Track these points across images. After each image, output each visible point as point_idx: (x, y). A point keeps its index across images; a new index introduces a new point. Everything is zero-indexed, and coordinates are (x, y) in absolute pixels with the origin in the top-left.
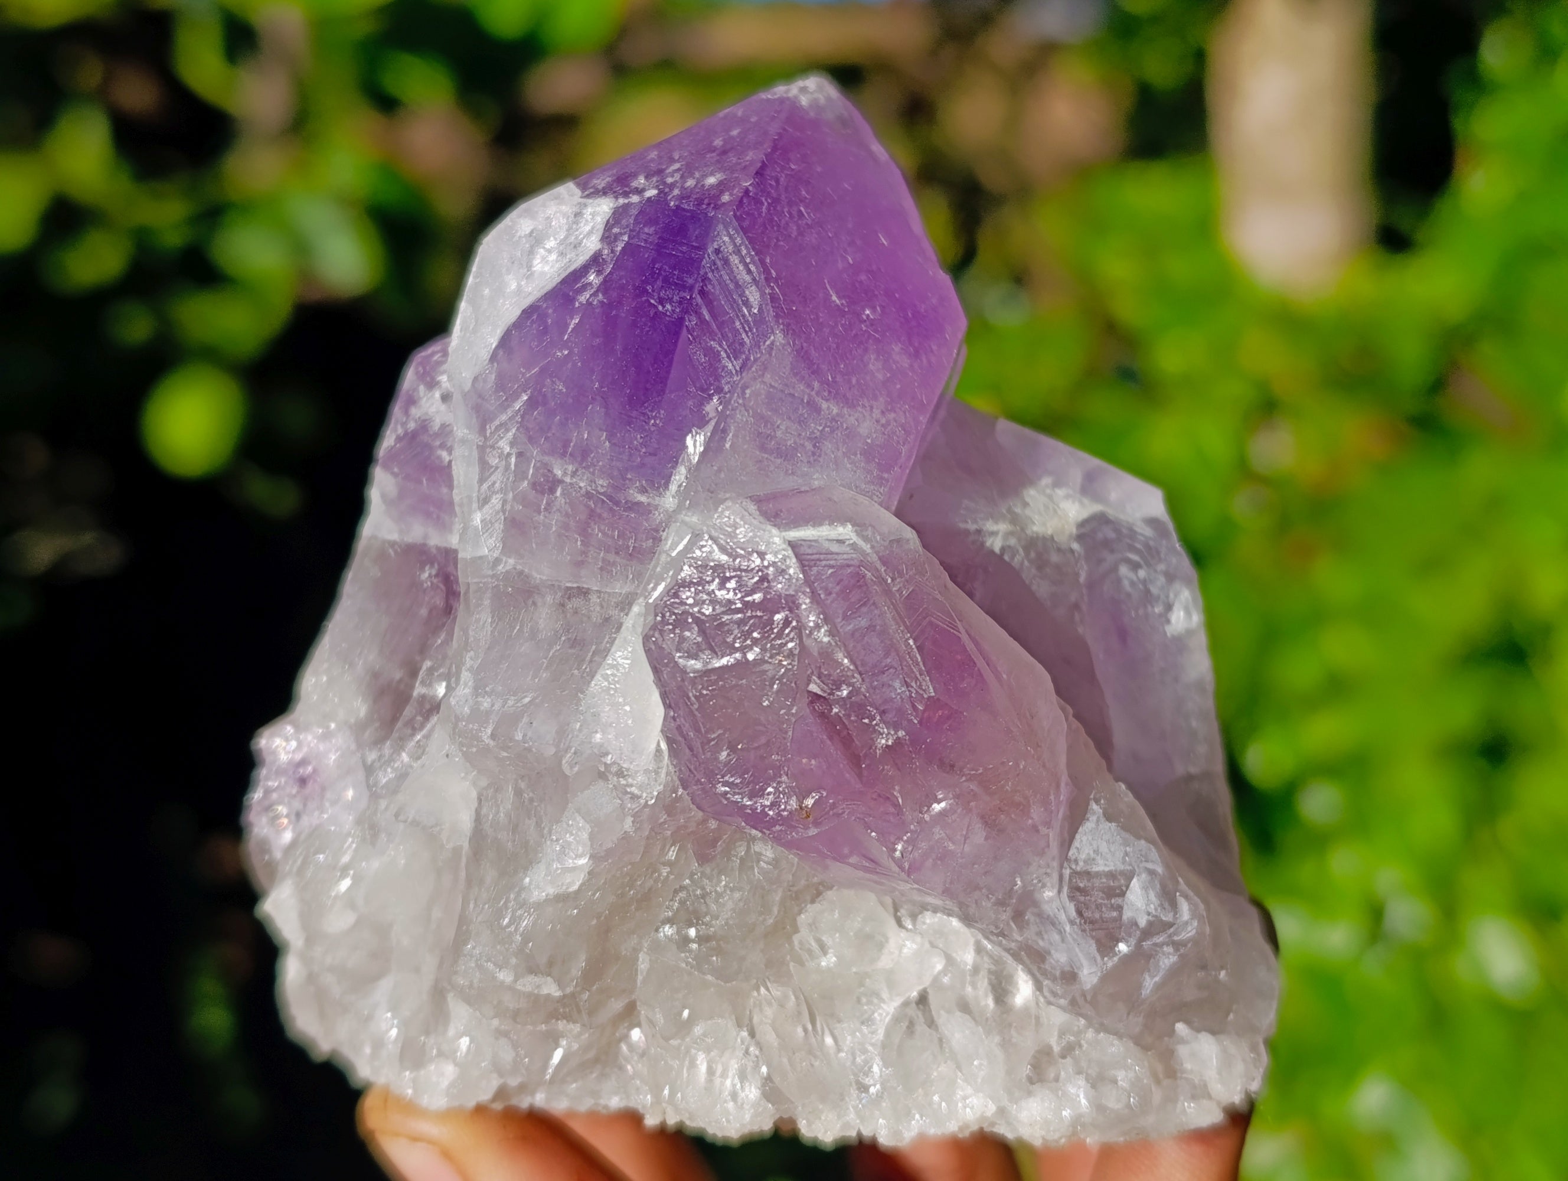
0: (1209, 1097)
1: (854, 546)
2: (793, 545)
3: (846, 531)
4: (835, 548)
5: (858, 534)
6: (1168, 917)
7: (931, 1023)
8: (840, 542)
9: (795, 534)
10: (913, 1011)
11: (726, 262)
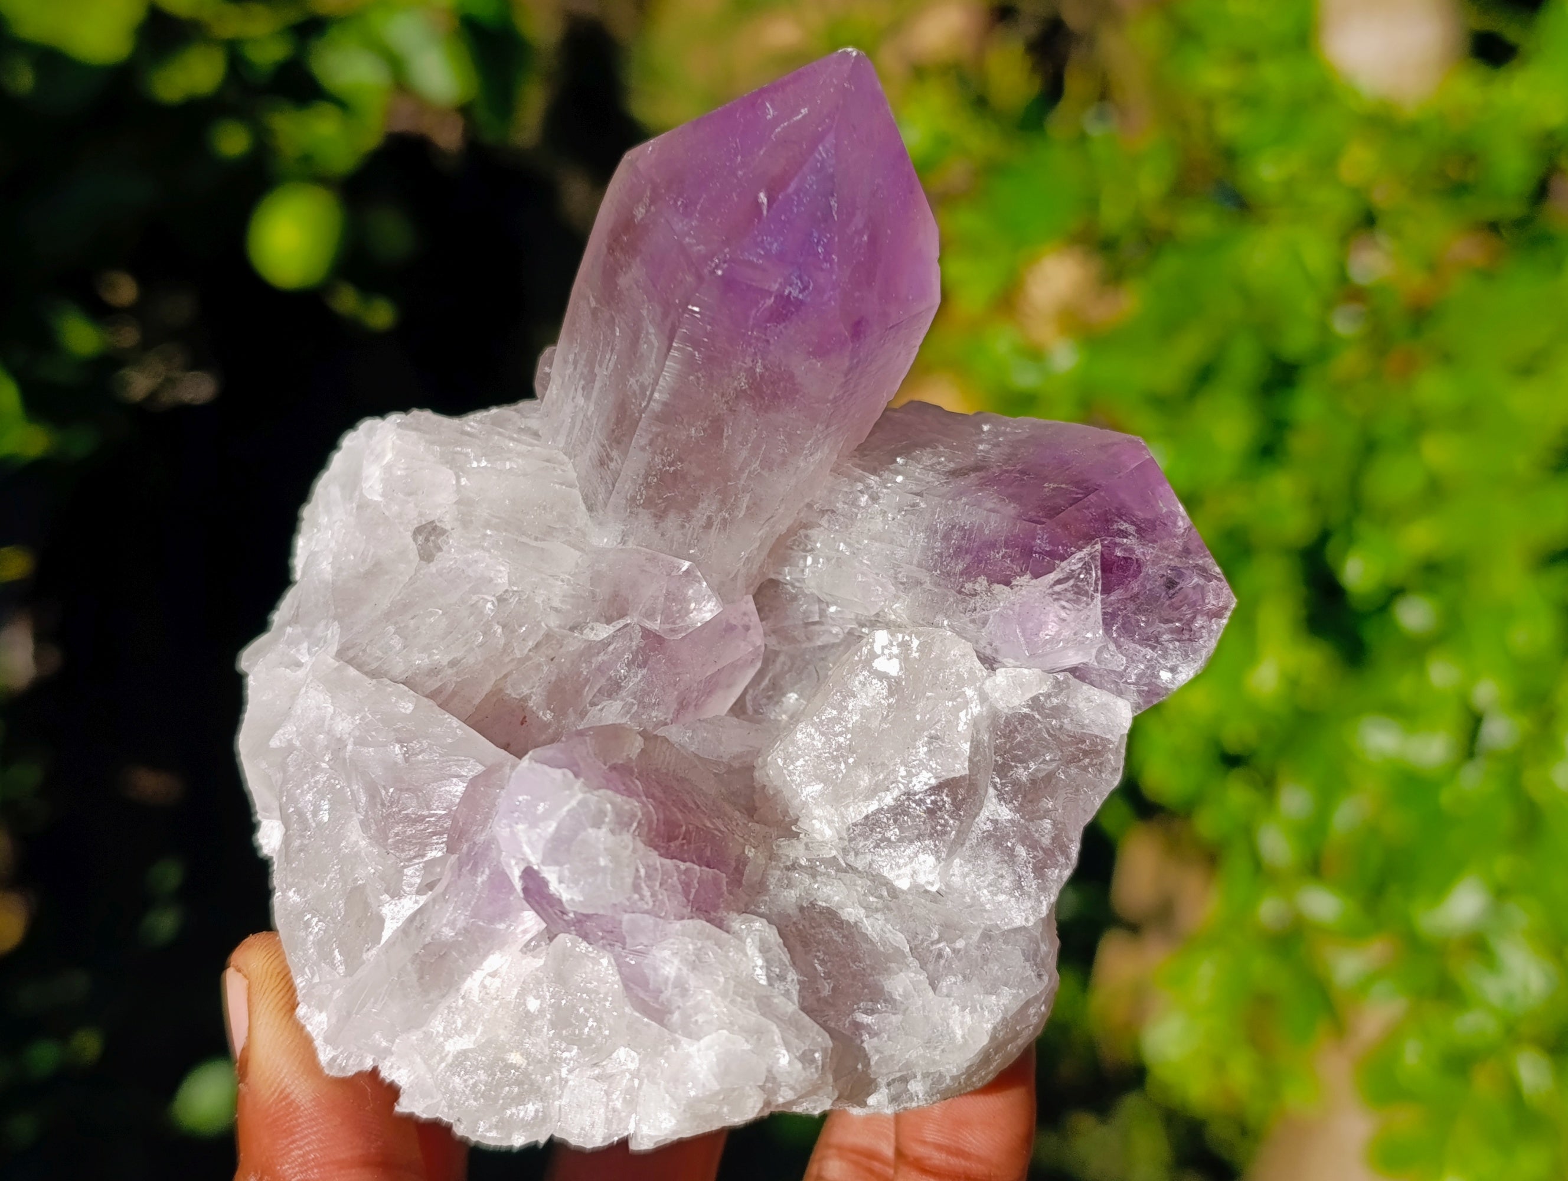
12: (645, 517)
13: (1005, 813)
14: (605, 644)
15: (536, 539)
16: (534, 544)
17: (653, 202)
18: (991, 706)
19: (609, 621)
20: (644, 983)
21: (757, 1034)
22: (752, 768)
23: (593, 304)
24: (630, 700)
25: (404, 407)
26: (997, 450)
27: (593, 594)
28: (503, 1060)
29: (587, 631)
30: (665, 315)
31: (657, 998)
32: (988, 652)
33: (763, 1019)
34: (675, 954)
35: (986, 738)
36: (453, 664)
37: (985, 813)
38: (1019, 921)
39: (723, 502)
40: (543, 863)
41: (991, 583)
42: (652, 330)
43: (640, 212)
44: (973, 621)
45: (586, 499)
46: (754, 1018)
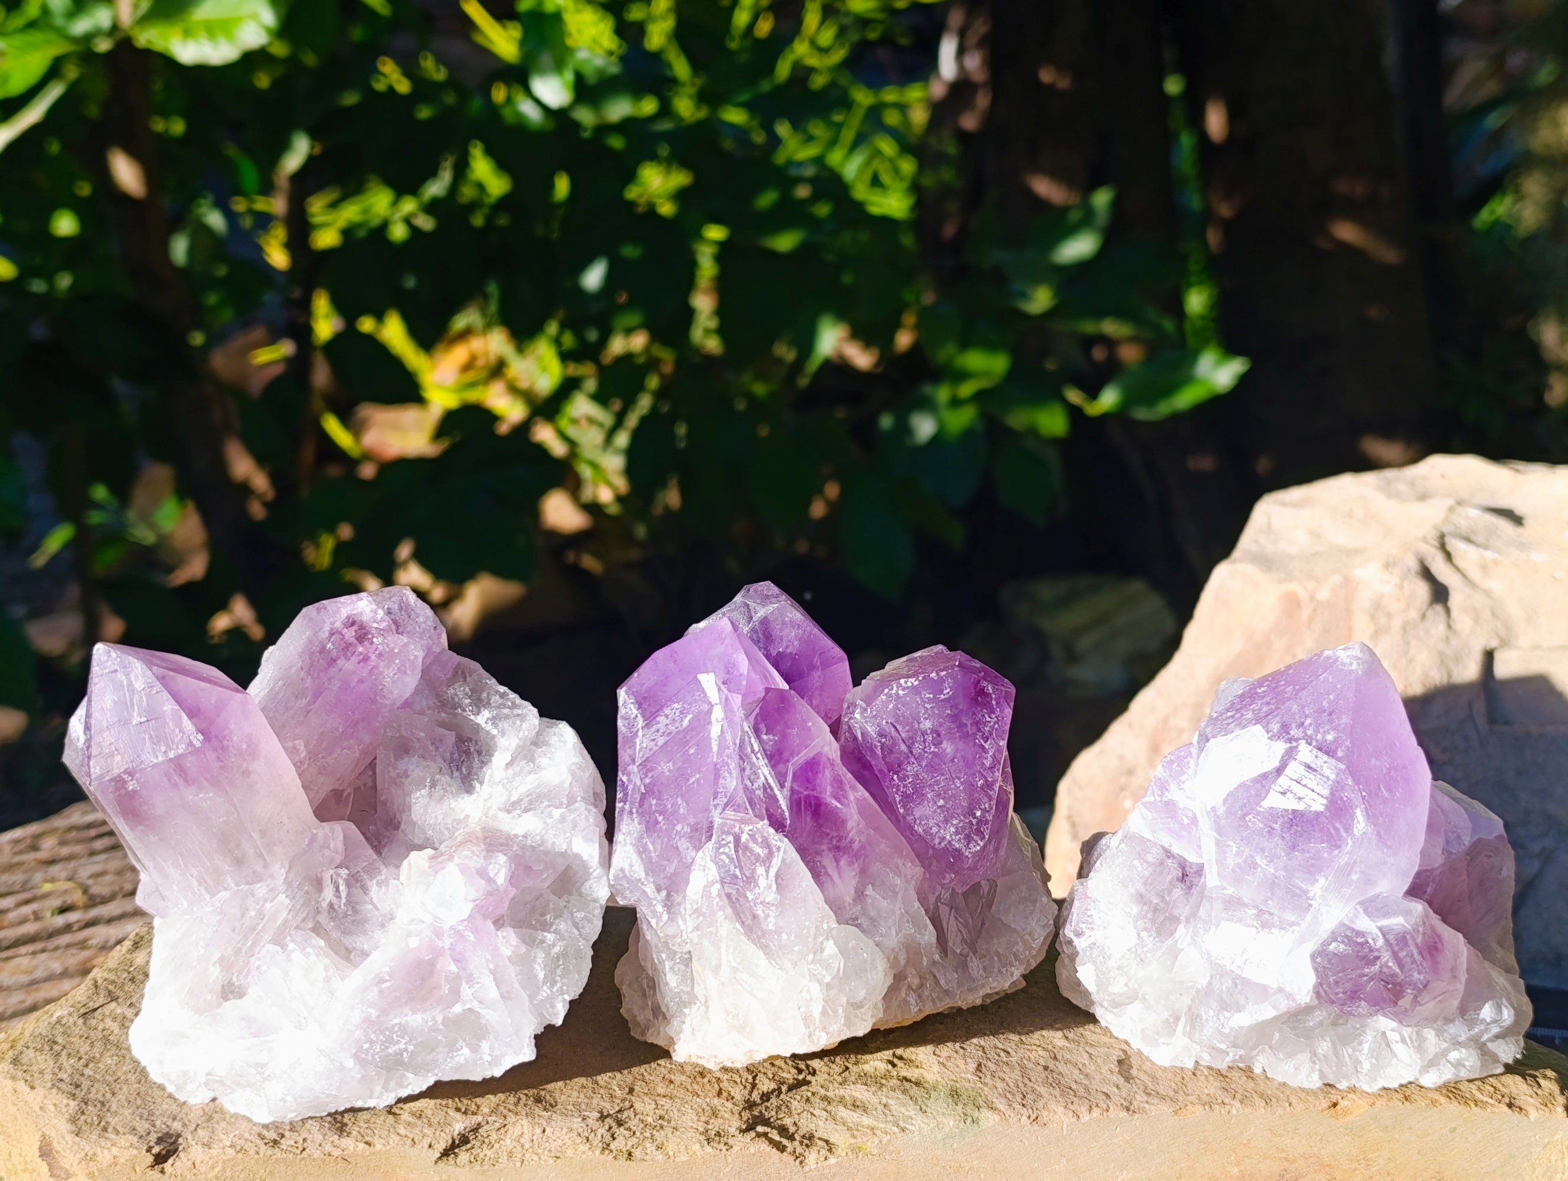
0: (1500, 1062)
1: (1403, 925)
2: (1380, 929)
3: (1400, 919)
4: (1396, 927)
5: (1405, 920)
6: (1498, 1018)
7: (1388, 1046)
8: (1398, 924)
9: (1380, 924)
10: (1380, 1040)
11: (1343, 788)
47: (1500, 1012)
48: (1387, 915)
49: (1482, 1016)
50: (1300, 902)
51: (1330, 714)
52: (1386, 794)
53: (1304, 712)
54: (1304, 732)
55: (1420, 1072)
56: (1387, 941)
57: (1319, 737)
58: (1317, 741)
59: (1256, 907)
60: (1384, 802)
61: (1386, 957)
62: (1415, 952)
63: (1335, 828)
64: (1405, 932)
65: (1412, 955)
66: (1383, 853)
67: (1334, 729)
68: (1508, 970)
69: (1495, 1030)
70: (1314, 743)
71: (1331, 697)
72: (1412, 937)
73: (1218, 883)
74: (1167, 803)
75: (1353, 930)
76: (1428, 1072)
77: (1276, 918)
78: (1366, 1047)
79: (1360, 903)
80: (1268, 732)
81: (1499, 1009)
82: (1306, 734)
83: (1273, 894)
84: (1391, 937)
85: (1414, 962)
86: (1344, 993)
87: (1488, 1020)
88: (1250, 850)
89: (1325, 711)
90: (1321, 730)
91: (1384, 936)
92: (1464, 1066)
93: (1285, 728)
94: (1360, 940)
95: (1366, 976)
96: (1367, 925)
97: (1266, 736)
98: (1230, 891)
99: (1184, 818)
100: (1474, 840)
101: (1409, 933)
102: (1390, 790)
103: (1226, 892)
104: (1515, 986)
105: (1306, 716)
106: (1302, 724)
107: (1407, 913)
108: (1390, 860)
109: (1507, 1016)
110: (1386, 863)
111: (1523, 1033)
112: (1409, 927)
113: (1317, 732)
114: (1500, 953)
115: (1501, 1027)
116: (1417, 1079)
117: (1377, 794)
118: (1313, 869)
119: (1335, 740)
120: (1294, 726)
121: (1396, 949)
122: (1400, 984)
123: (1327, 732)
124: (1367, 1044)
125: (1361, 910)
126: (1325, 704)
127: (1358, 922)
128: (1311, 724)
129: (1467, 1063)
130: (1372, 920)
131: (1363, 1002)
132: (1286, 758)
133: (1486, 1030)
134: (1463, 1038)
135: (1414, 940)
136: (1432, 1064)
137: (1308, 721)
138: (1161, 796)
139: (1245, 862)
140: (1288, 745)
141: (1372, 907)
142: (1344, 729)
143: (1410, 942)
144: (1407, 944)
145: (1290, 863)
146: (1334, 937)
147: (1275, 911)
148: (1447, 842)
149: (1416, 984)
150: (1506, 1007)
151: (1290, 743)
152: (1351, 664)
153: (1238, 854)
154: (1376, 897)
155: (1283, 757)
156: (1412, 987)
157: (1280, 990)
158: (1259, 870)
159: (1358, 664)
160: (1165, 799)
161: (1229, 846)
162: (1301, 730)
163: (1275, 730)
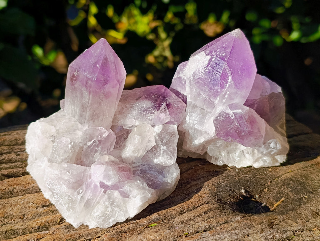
0: (278, 162)
1: (241, 112)
2: (234, 113)
3: (240, 111)
4: (239, 113)
5: (242, 111)
6: (276, 147)
7: (244, 154)
8: (239, 112)
9: (234, 111)
10: (241, 152)
11: (226, 70)
12: (91, 122)
13: (165, 148)
14: (91, 145)
15: (73, 132)
16: (73, 133)
17: (78, 71)
18: (157, 133)
19: (91, 141)
20: (124, 193)
21: (144, 193)
22: (121, 156)
23: (71, 91)
24: (100, 152)
25: (39, 119)
26: (141, 94)
27: (87, 138)
28: (105, 214)
29: (87, 144)
30: (87, 89)
31: (127, 194)
32: (153, 125)
33: (144, 191)
34: (128, 186)
35: (157, 138)
36: (68, 157)
37: (162, 149)
38: (173, 163)
39: (104, 116)
40: (103, 180)
41: (151, 114)
42: (85, 92)
43: (76, 74)
44: (150, 121)
45: (80, 123)
46: (143, 191)
47: (277, 145)
48: (236, 109)
49: (270, 146)
50: (212, 105)
51: (225, 48)
52: (240, 73)
53: (217, 48)
54: (216, 53)
55: (253, 163)
56: (235, 117)
57: (221, 55)
58: (220, 56)
59: (200, 108)
60: (239, 75)
61: (235, 121)
62: (245, 121)
63: (223, 82)
64: (242, 115)
65: (244, 122)
66: (236, 90)
67: (225, 52)
68: (282, 135)
69: (275, 151)
70: (219, 56)
71: (226, 43)
72: (244, 116)
73: (190, 100)
74: (179, 78)
75: (225, 113)
76: (255, 163)
77: (205, 110)
78: (237, 154)
79: (229, 105)
80: (205, 53)
81: (276, 144)
82: (217, 54)
83: (205, 103)
84: (237, 116)
85: (245, 124)
86: (223, 133)
87: (272, 147)
88: (199, 90)
89: (223, 47)
90: (221, 53)
91: (235, 116)
92: (266, 162)
93: (211, 52)
94: (227, 116)
95: (230, 128)
96: (230, 112)
97: (205, 54)
98: (193, 103)
99: (183, 82)
100: (271, 92)
101: (243, 115)
102: (242, 73)
103: (192, 103)
104: (284, 139)
105: (218, 49)
106: (216, 51)
107: (242, 109)
108: (239, 92)
109: (279, 147)
110: (237, 93)
111: (286, 154)
112: (243, 113)
113: (220, 53)
114: (280, 129)
115: (276, 150)
116: (252, 165)
117: (237, 73)
118: (216, 95)
119: (225, 56)
120: (213, 52)
121: (239, 120)
122: (240, 131)
123: (223, 53)
124: (238, 154)
125: (228, 107)
126: (224, 45)
127: (227, 110)
128: (219, 51)
129: (267, 161)
130: (231, 110)
131: (230, 137)
132: (210, 61)
133: (272, 151)
134: (265, 153)
135: (245, 117)
136: (257, 160)
137: (218, 50)
138: (178, 76)
139: (197, 94)
140: (211, 57)
141: (231, 107)
142: (228, 53)
143: (243, 118)
144: (243, 119)
145: (209, 93)
146: (219, 115)
147: (205, 108)
148: (262, 92)
149: (245, 132)
150: (278, 144)
151: (212, 56)
152: (234, 34)
153: (196, 91)
154: (234, 104)
155: (209, 61)
156: (244, 132)
157: (206, 132)
158: (201, 96)
159: (236, 35)
160: (179, 77)
161: (193, 89)
162: (215, 53)
163: (208, 53)
